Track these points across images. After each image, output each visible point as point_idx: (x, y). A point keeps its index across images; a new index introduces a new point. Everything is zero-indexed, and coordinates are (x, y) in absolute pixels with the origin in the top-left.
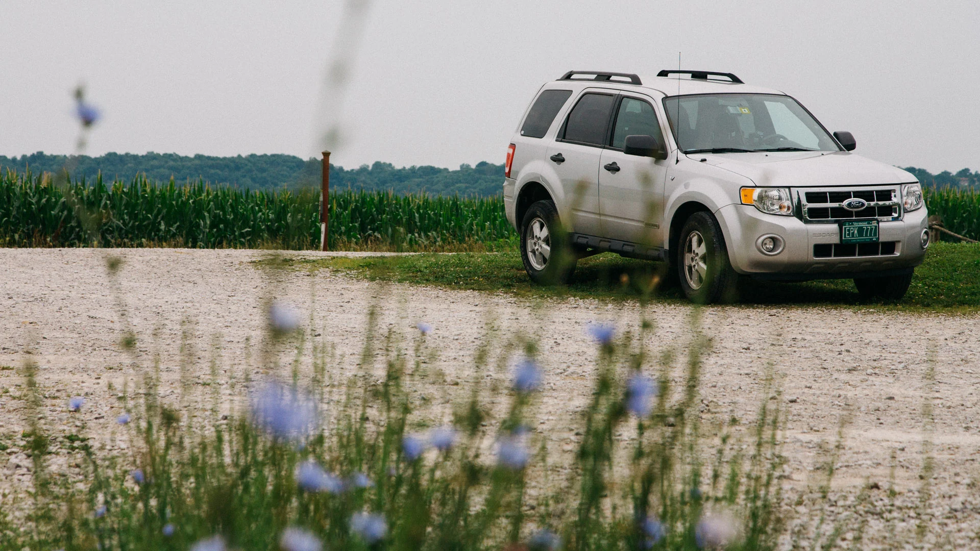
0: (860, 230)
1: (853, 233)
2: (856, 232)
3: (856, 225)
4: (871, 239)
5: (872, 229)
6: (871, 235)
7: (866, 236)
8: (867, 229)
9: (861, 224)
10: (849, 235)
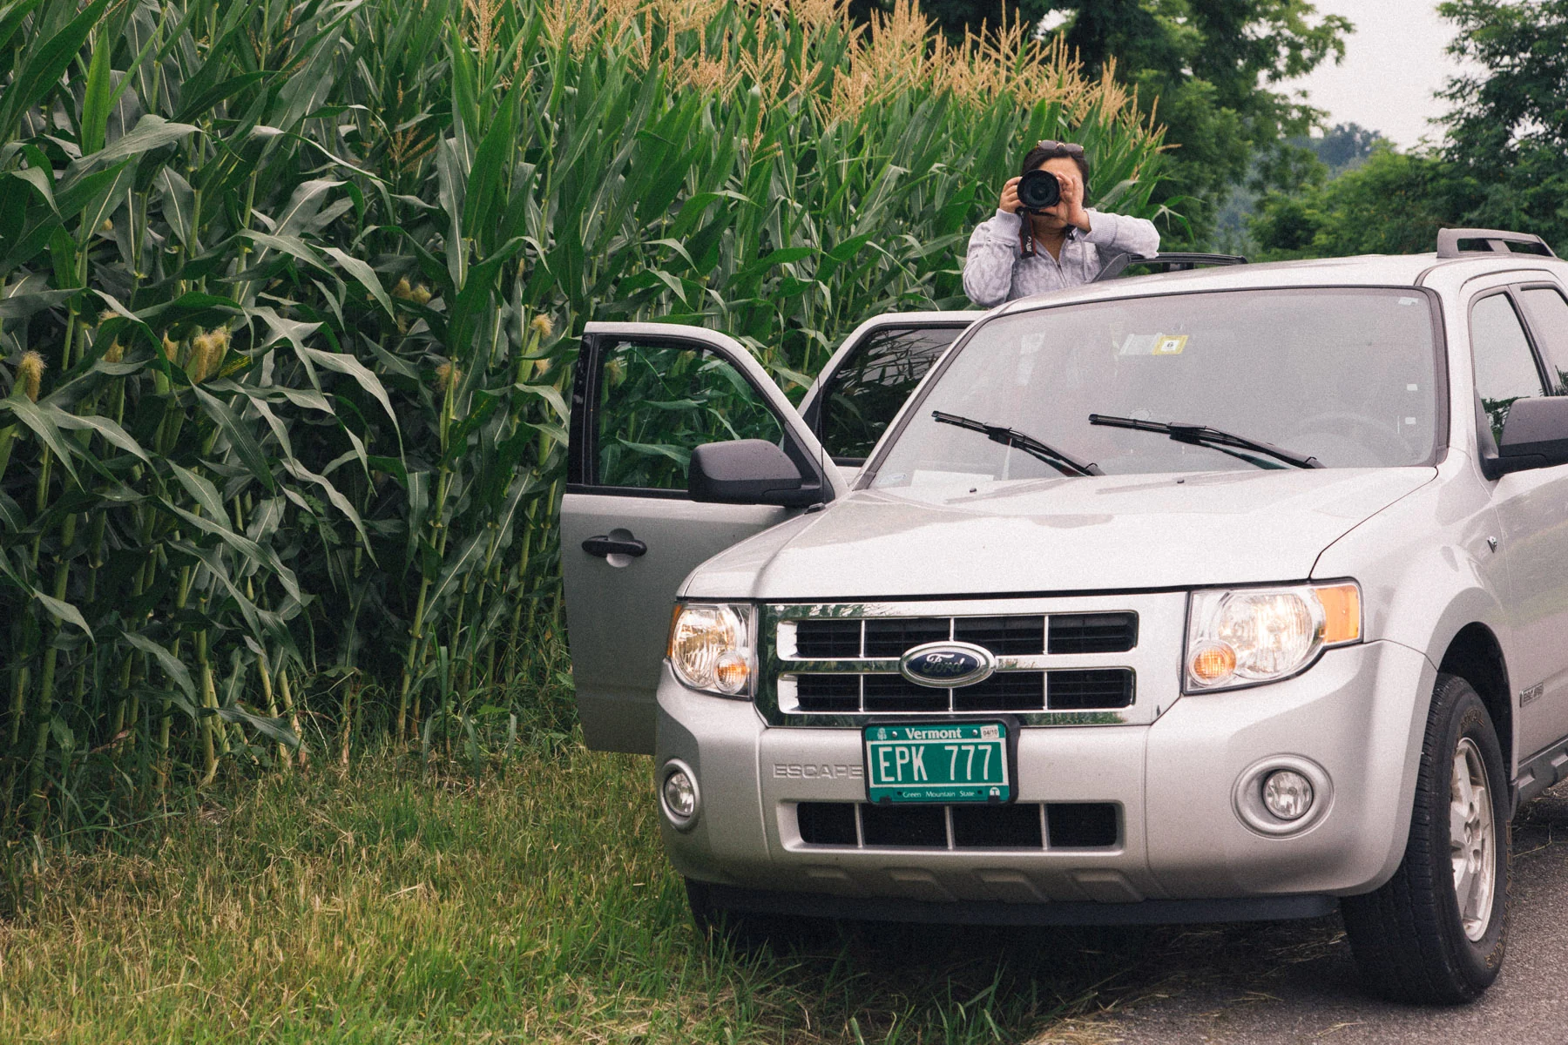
0: (936, 758)
1: (907, 769)
2: (918, 763)
3: (916, 736)
4: (979, 791)
5: (979, 755)
6: (977, 776)
7: (961, 776)
8: (963, 755)
9: (936, 736)
10: (891, 771)
